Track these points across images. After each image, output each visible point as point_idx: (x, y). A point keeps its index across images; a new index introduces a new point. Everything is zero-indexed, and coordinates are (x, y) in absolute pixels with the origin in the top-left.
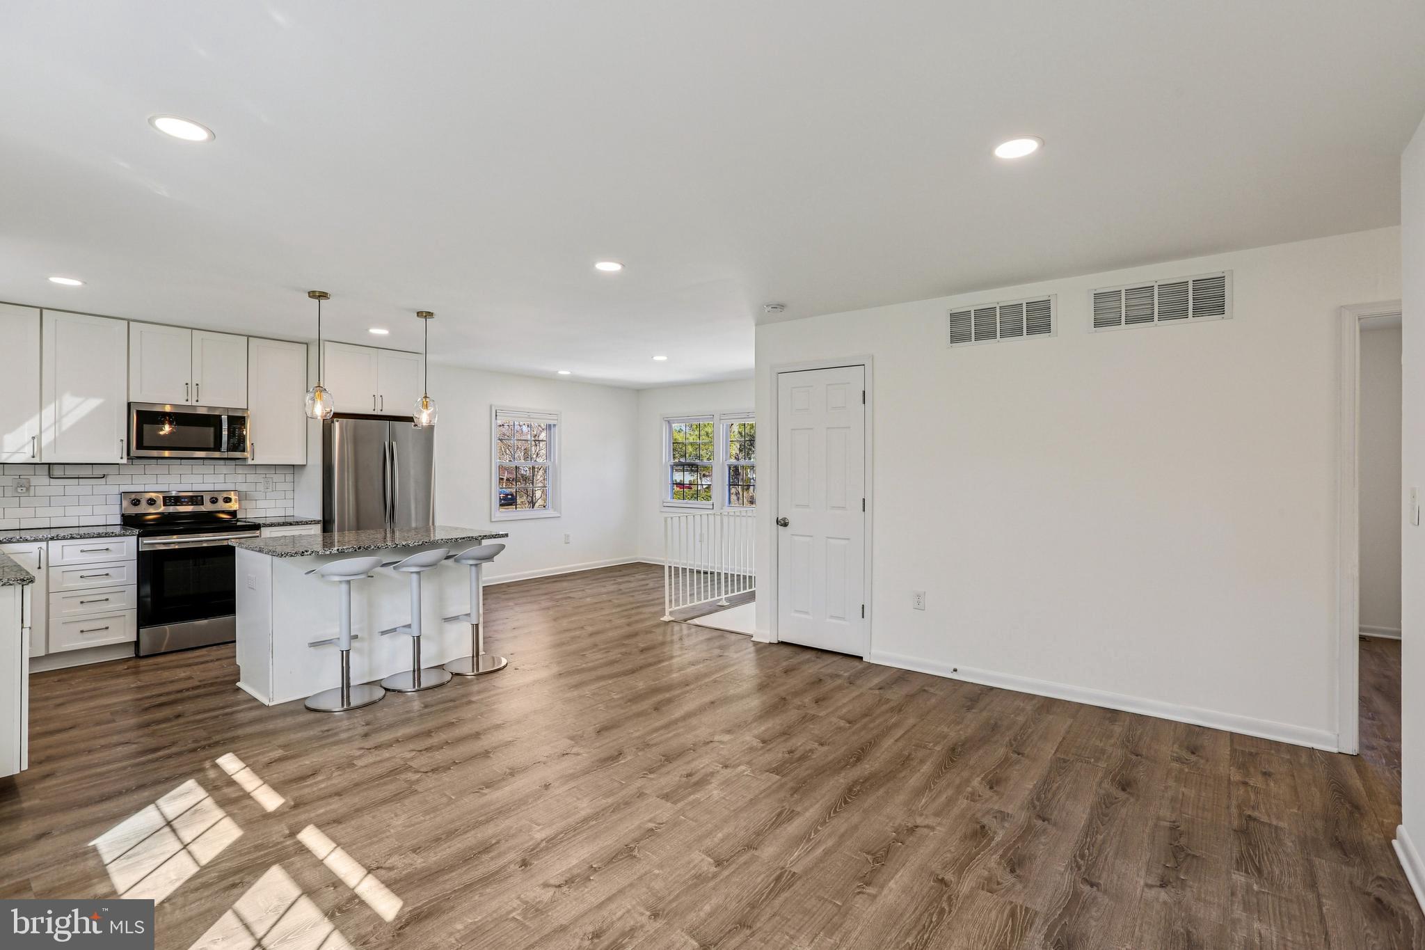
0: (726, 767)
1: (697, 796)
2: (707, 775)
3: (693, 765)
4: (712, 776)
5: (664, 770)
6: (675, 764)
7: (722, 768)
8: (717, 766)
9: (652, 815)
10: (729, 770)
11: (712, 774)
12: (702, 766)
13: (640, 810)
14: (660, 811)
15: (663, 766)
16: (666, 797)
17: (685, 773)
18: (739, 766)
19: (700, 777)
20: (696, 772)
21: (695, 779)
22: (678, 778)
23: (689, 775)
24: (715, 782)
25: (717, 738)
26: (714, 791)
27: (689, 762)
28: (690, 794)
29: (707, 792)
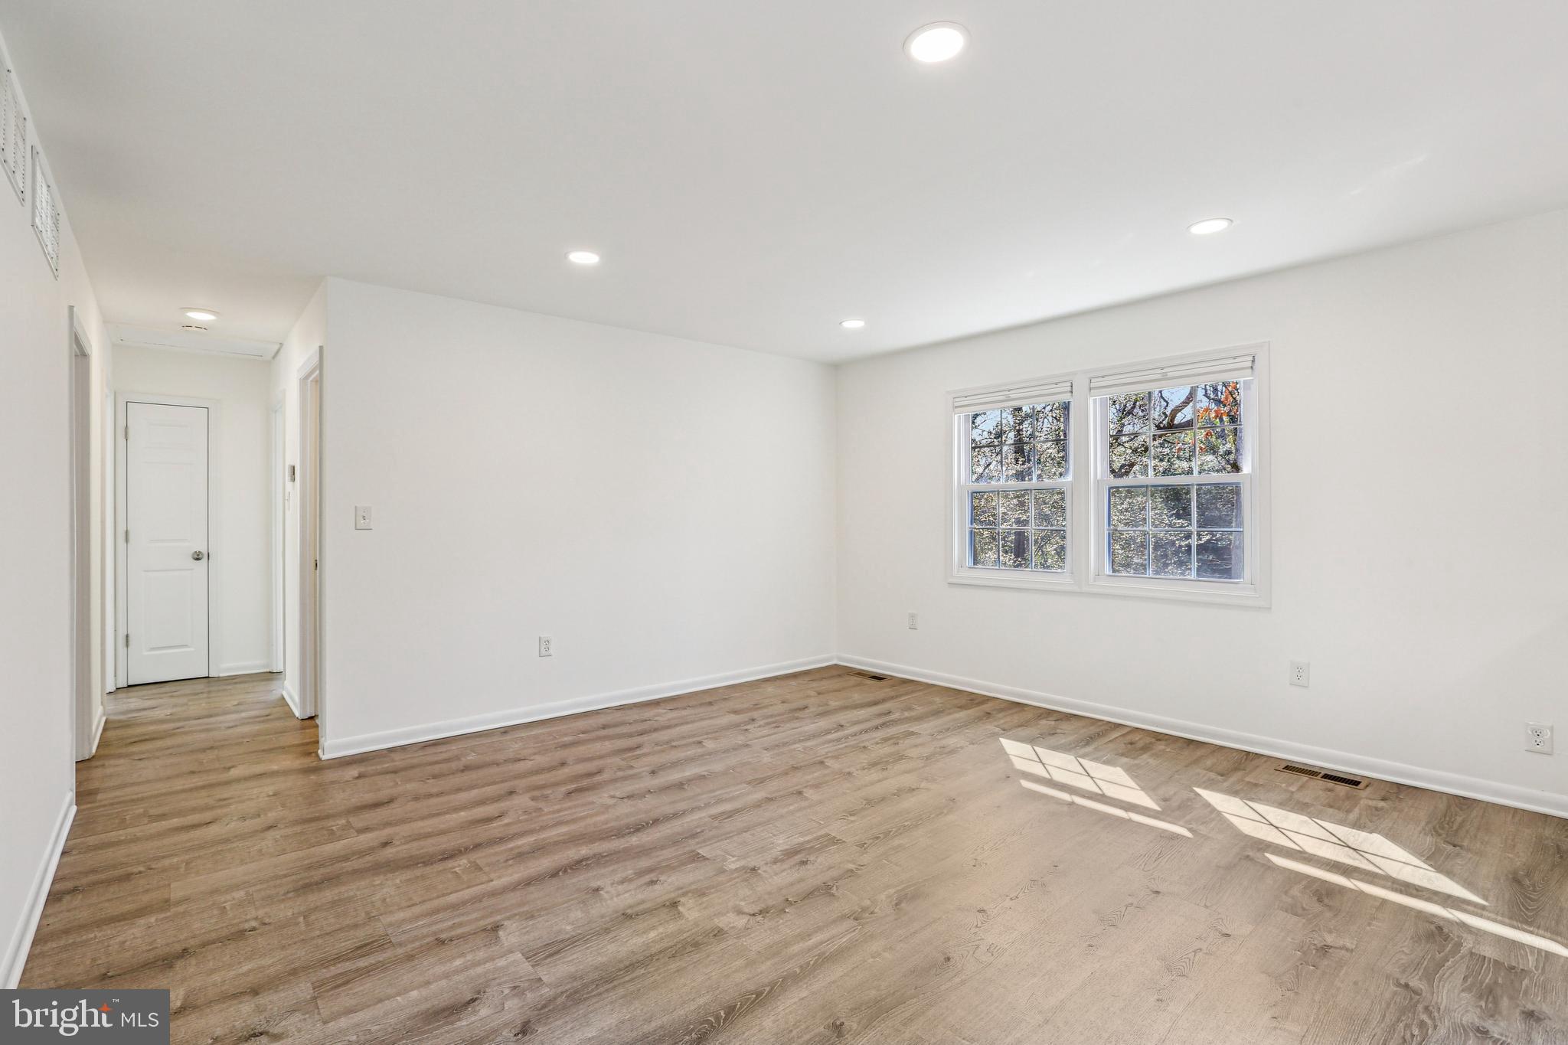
0: (754, 869)
1: (801, 840)
2: (782, 861)
3: (796, 876)
4: (776, 859)
5: (834, 873)
6: (819, 881)
7: (759, 869)
8: (764, 871)
9: (850, 826)
10: (752, 864)
11: (775, 861)
12: (784, 874)
13: (863, 831)
14: (843, 828)
15: (836, 879)
16: (834, 841)
17: (808, 867)
18: (736, 869)
19: (791, 860)
20: (795, 865)
21: (798, 858)
22: (819, 860)
23: (804, 863)
24: (776, 852)
25: (741, 922)
26: (782, 843)
27: (801, 880)
28: (808, 842)
29: (789, 843)
